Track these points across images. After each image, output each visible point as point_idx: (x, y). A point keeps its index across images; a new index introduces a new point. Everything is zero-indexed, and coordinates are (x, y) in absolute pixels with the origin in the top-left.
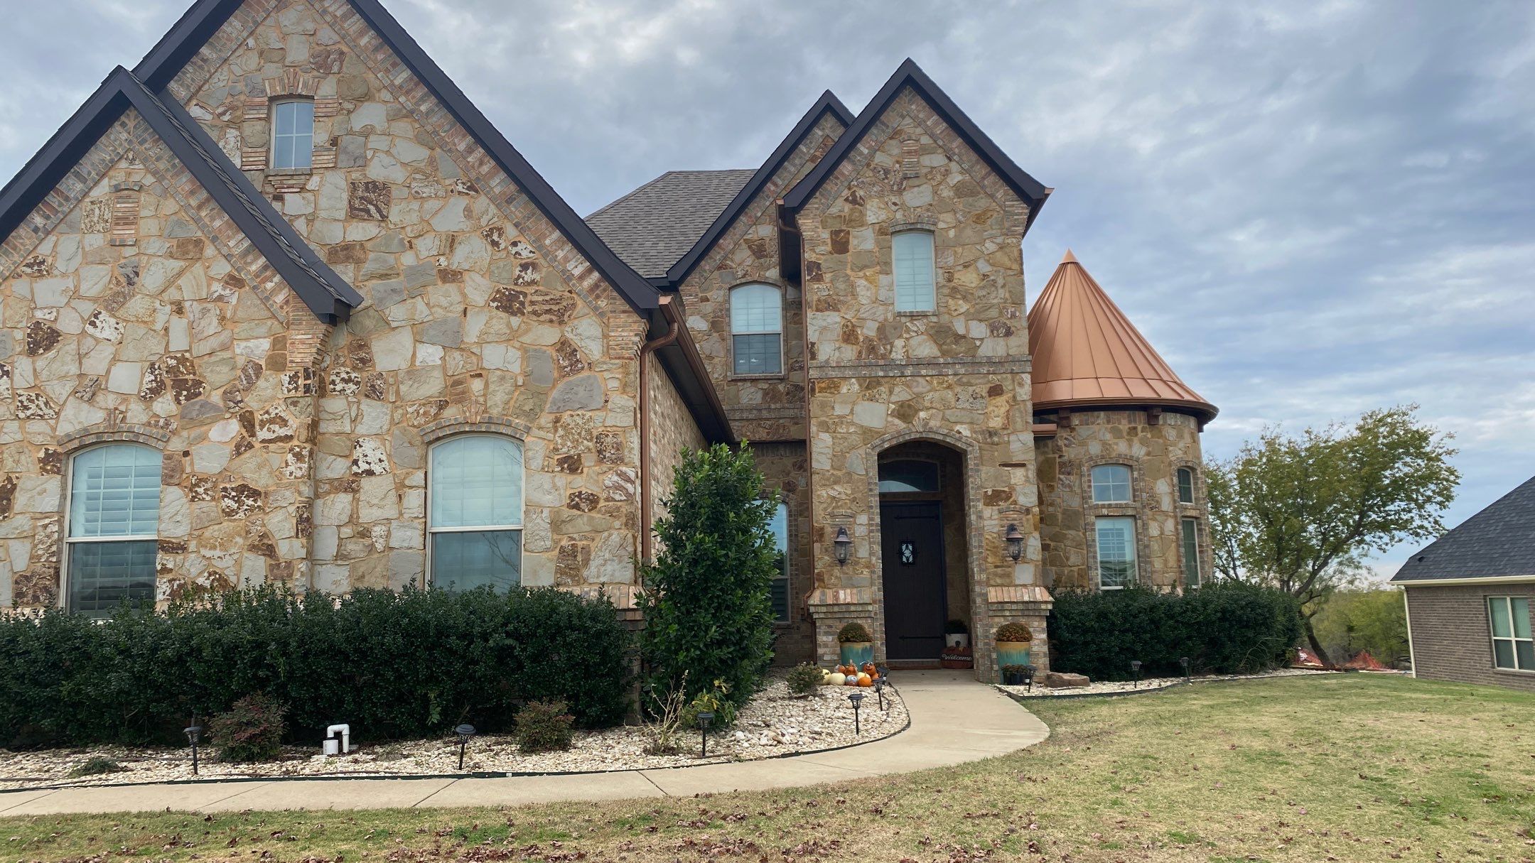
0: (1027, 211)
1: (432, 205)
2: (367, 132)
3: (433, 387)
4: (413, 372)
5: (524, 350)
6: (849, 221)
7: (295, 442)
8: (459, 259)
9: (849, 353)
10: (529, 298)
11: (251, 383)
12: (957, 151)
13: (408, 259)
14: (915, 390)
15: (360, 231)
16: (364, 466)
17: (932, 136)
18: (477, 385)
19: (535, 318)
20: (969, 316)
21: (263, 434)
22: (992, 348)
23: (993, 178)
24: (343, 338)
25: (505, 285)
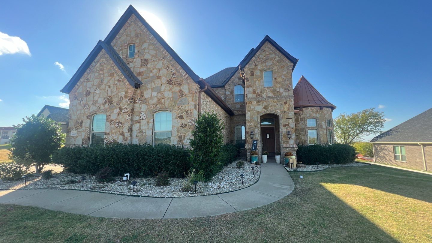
0: (293, 65)
1: (156, 63)
2: (145, 49)
3: (155, 101)
4: (151, 98)
5: (172, 92)
6: (255, 69)
7: (129, 113)
8: (161, 74)
9: (254, 96)
10: (174, 81)
11: (121, 101)
12: (277, 53)
13: (151, 75)
14: (268, 103)
15: (143, 69)
16: (142, 118)
17: (272, 51)
18: (163, 100)
19: (175, 85)
20: (280, 87)
21: (123, 111)
22: (285, 94)
23: (285, 58)
24: (139, 91)
25: (169, 78)
